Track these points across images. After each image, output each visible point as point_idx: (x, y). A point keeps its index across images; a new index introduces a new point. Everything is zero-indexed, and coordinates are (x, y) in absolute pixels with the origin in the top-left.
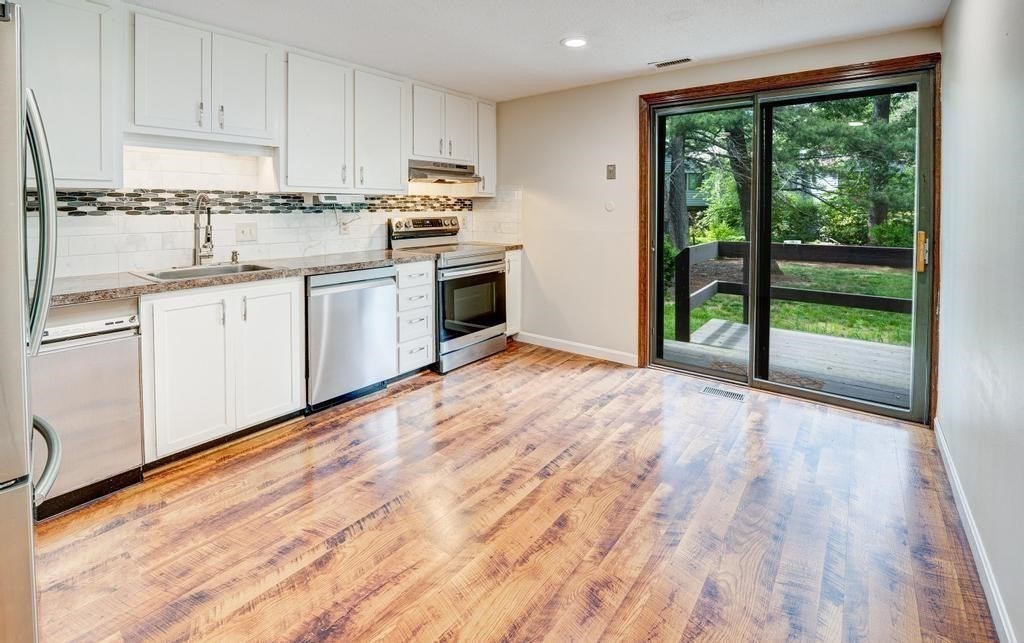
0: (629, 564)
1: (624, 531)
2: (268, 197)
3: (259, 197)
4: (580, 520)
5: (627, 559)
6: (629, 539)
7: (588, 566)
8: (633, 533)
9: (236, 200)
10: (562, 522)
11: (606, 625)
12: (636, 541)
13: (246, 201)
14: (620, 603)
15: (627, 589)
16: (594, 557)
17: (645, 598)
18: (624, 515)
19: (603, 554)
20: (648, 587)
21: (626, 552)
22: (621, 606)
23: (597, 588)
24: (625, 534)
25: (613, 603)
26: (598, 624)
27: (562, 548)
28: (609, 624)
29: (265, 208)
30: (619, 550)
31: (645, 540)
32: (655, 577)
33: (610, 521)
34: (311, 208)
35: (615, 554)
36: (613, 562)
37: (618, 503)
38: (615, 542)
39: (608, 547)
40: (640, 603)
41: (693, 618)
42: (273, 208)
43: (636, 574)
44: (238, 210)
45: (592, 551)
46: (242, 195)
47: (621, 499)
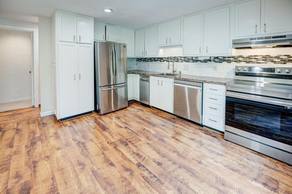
0: (84, 177)
1: (97, 181)
2: (191, 58)
3: (189, 58)
4: (110, 169)
5: (86, 177)
6: (93, 181)
7: (91, 166)
8: (94, 183)
9: (184, 59)
10: (112, 164)
11: (73, 164)
12: (91, 183)
13: (186, 59)
14: (76, 169)
15: (77, 172)
16: (93, 168)
17: (72, 176)
18: (104, 184)
19: (92, 171)
20: (74, 178)
21: (89, 178)
22: (75, 169)
23: (83, 166)
24: (96, 180)
25: (77, 168)
26: (75, 163)
27: (102, 162)
28: (73, 165)
29: (190, 61)
30: (91, 176)
31: (89, 186)
32: (75, 181)
33: (104, 178)
34: (203, 61)
35: (90, 174)
36: (88, 173)
37: (112, 185)
38: (95, 176)
39: (94, 173)
40: (72, 174)
41: (56, 185)
42: (192, 61)
43: (80, 177)
44: (184, 61)
45: (95, 168)
46: (185, 57)
47: (113, 187)
